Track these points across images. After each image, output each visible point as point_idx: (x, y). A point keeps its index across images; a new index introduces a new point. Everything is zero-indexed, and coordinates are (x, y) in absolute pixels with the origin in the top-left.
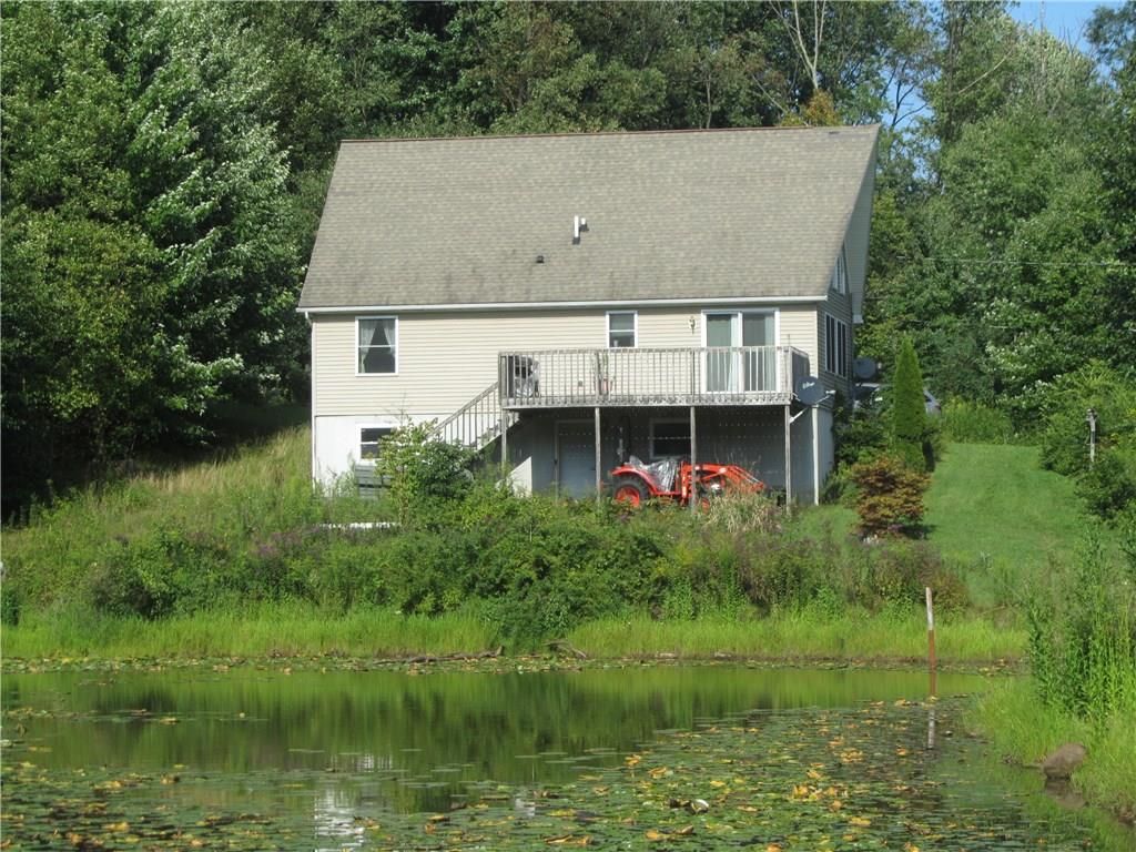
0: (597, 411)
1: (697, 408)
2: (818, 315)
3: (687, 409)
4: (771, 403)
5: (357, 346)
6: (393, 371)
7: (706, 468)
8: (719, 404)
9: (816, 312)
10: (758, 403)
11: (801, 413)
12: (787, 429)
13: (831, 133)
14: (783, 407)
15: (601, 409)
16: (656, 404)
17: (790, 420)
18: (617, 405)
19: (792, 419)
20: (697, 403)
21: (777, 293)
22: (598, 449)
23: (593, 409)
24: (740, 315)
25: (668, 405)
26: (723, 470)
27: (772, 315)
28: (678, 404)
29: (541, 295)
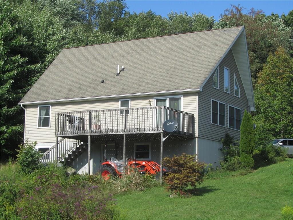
0: (89, 137)
1: (126, 135)
2: (198, 97)
3: (122, 135)
4: (155, 132)
5: (38, 117)
6: (49, 126)
7: (137, 162)
8: (134, 133)
9: (197, 97)
10: (150, 132)
11: (168, 136)
12: (162, 143)
13: (224, 30)
14: (160, 133)
15: (91, 136)
16: (110, 134)
17: (163, 139)
18: (96, 134)
19: (164, 139)
20: (126, 133)
21: (181, 89)
22: (89, 153)
23: (87, 136)
24: (168, 99)
25: (115, 134)
26: (144, 163)
27: (181, 98)
28: (119, 133)
29: (96, 94)
